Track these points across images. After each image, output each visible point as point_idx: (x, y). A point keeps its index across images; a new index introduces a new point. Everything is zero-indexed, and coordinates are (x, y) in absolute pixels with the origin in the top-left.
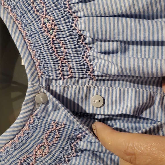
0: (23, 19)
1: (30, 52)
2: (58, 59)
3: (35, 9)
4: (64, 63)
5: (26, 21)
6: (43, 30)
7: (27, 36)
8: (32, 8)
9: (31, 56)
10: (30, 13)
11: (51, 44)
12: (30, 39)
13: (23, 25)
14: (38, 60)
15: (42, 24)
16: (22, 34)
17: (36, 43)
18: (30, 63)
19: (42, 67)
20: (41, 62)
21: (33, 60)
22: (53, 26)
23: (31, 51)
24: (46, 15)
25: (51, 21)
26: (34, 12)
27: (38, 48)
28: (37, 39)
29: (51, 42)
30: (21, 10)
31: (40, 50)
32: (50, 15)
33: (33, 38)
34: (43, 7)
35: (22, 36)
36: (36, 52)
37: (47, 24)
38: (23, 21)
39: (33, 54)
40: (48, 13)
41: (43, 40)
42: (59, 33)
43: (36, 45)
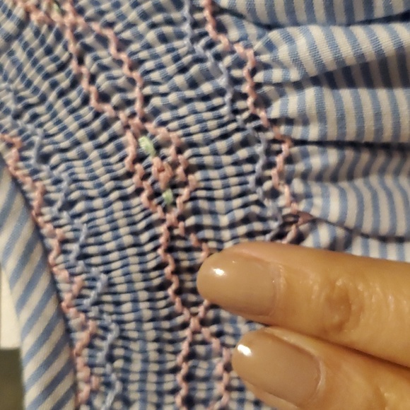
0: (30, 127)
1: (54, 282)
2: (179, 320)
3: (93, 89)
4: (204, 343)
5: (47, 136)
6: (130, 185)
7: (50, 203)
8: (75, 83)
9: (60, 300)
10: (67, 103)
11: (160, 251)
12: (62, 222)
13: (31, 153)
14: (91, 323)
15: (128, 161)
16: (24, 193)
17: (92, 240)
18: (47, 332)
19: (100, 356)
20: (101, 332)
21: (66, 320)
22: (180, 170)
23: (62, 275)
24: (145, 119)
25: (170, 151)
26: (86, 101)
27: (97, 265)
28: (98, 222)
29: (162, 240)
30: (21, 86)
31: (107, 272)
32: (163, 123)
33: (79, 215)
34: (132, 81)
35: (27, 202)
36: (87, 283)
37: (155, 161)
38: (28, 137)
39: (70, 291)
40: (156, 112)
41: (123, 231)
42: (203, 204)
43: (91, 250)
